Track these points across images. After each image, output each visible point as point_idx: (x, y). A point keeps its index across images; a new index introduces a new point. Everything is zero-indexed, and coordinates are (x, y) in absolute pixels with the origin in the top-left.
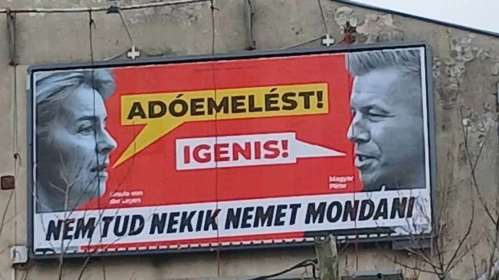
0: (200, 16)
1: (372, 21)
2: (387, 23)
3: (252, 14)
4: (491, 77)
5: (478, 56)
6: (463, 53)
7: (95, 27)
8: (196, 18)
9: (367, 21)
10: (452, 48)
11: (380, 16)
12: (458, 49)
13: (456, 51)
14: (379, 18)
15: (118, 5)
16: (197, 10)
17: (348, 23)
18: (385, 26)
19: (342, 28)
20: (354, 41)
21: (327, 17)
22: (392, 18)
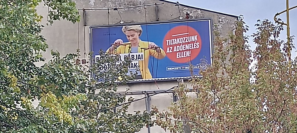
0: (142, 11)
1: (194, 11)
2: (199, 12)
3: (158, 10)
4: (230, 29)
5: (226, 22)
6: (222, 21)
7: (110, 14)
8: (141, 11)
9: (193, 12)
10: (219, 20)
11: (197, 10)
12: (221, 20)
13: (220, 21)
14: (196, 11)
15: (117, 8)
16: (141, 9)
17: (187, 13)
18: (198, 13)
19: (185, 14)
20: (189, 18)
21: (181, 10)
22: (201, 11)
